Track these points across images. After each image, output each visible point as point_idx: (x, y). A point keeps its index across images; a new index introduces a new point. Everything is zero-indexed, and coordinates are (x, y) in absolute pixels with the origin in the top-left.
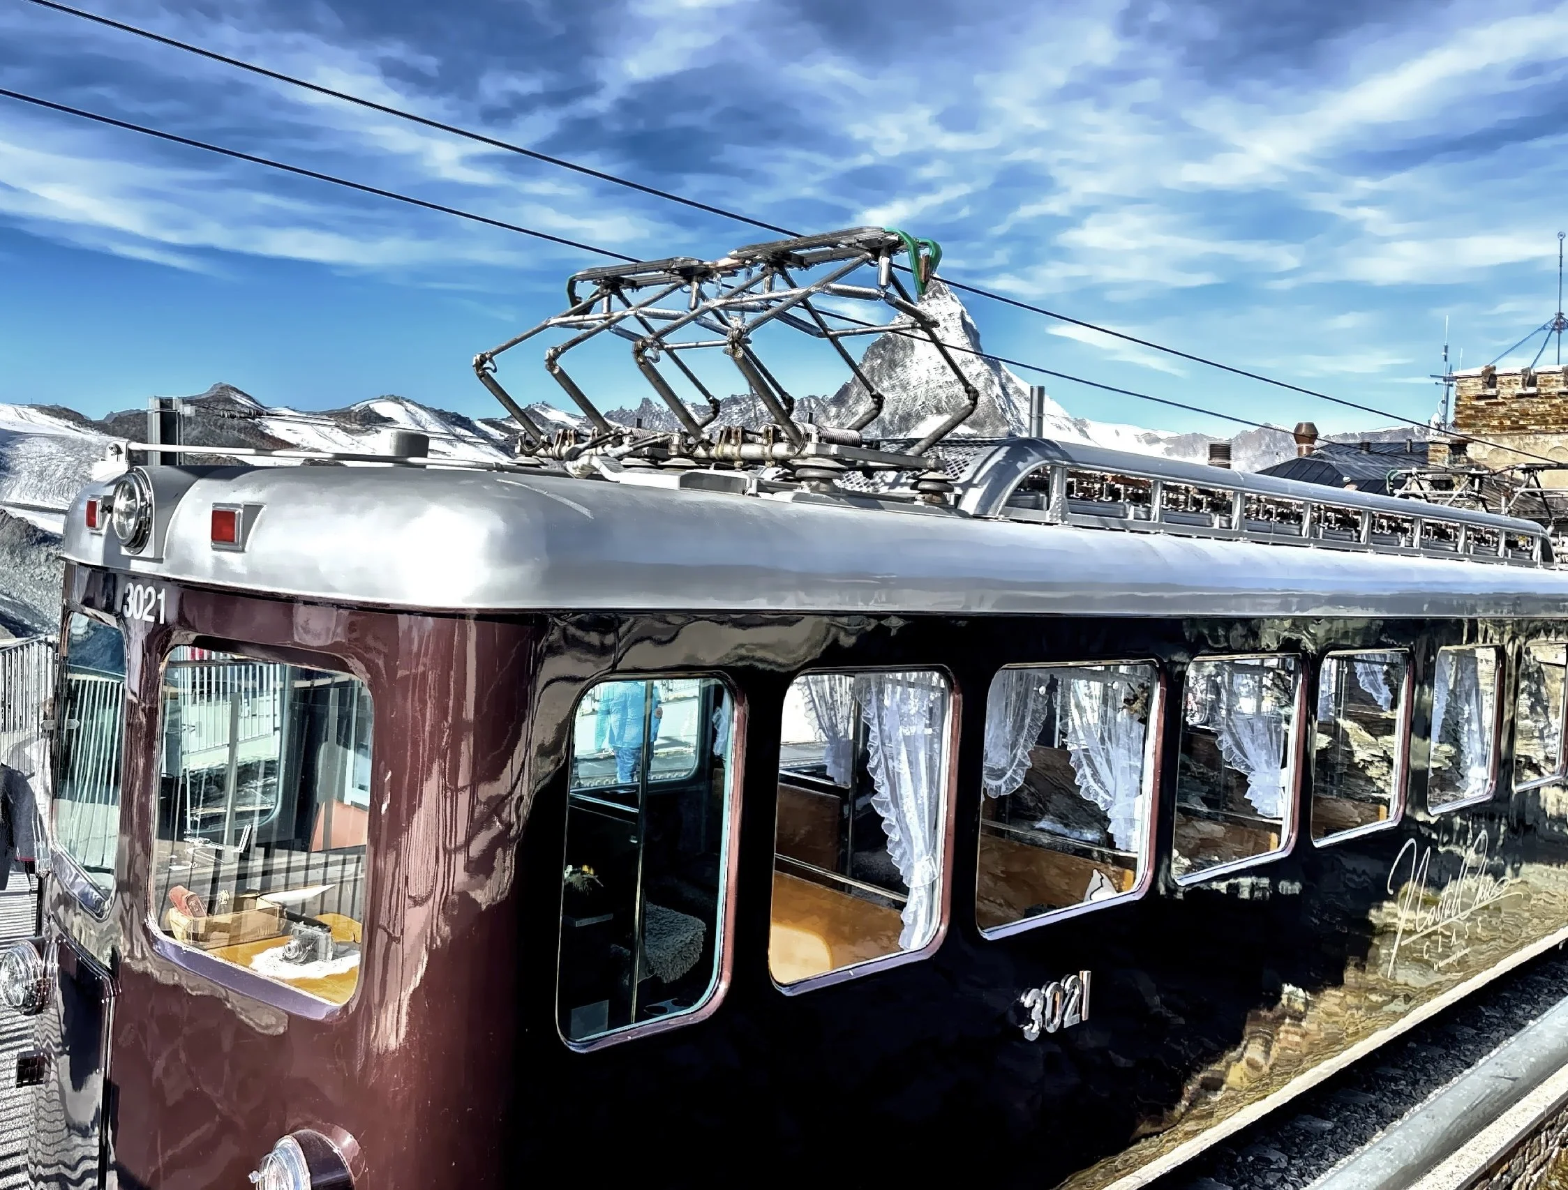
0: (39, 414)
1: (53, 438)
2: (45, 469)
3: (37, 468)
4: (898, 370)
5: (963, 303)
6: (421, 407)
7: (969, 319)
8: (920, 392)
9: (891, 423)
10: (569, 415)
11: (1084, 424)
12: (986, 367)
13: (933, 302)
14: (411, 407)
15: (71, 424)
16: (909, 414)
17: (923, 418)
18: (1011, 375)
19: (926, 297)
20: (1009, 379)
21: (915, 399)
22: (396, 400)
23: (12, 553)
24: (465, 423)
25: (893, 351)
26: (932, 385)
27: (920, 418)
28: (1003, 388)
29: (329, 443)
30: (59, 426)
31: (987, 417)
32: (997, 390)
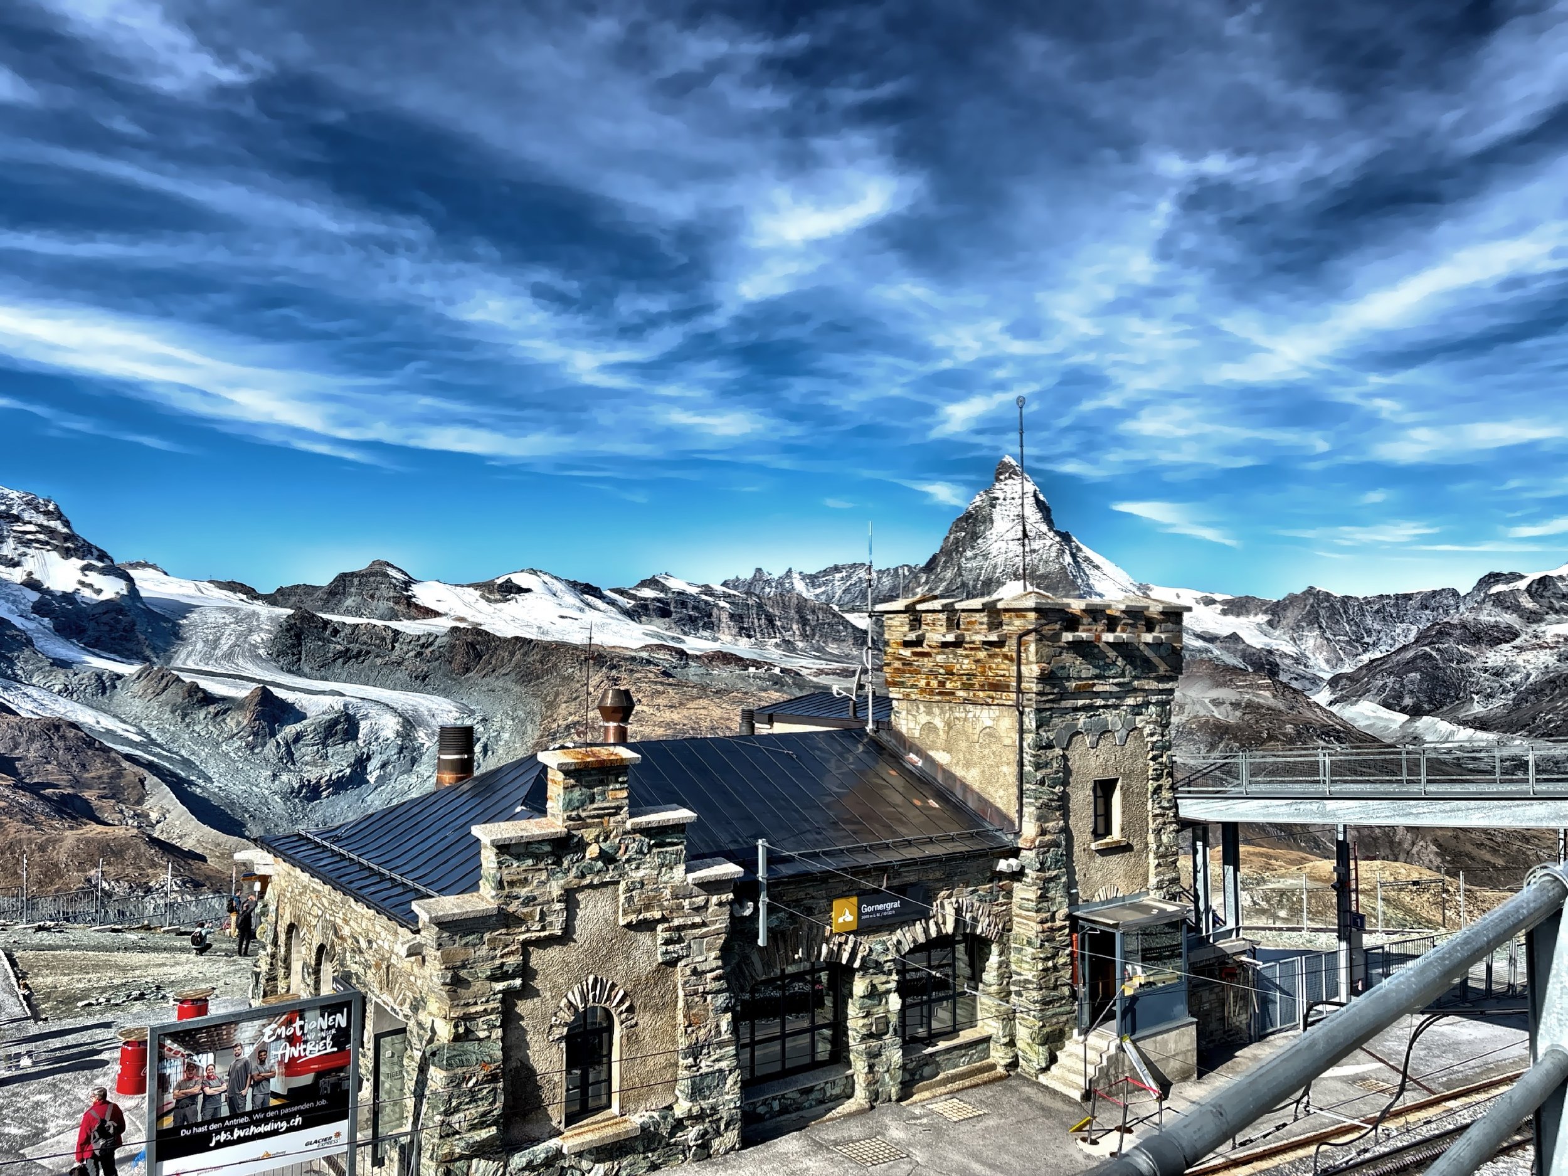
0: (217, 590)
1: (227, 610)
2: (219, 638)
3: (211, 637)
4: (980, 541)
5: (1036, 484)
6: (556, 578)
7: (1041, 497)
8: (1000, 560)
9: (974, 587)
10: (689, 584)
11: (1148, 588)
12: (1058, 539)
13: (1009, 482)
14: (547, 578)
15: (244, 597)
16: (990, 580)
17: (1004, 584)
18: (1081, 545)
19: (1002, 477)
20: (1079, 549)
21: (995, 567)
22: (534, 572)
23: (173, 712)
24: (595, 592)
25: (975, 525)
26: (1011, 555)
27: (1000, 584)
28: (1074, 556)
29: (473, 612)
30: (235, 599)
31: (1059, 582)
32: (1068, 559)
